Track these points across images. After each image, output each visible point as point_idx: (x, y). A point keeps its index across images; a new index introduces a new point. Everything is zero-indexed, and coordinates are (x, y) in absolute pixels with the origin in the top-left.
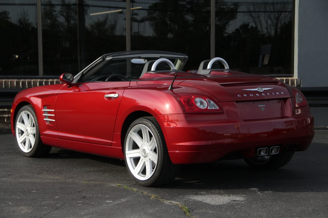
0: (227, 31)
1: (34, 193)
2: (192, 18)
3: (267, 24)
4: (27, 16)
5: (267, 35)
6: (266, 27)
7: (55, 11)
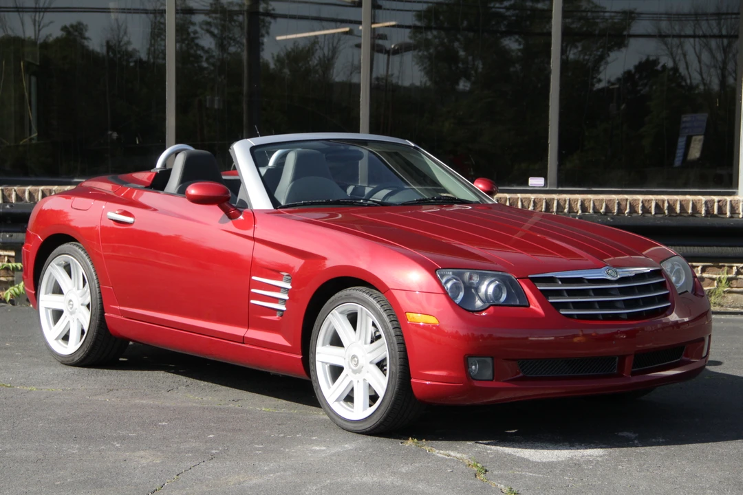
0: (602, 76)
1: (163, 426)
2: (520, 44)
3: (700, 62)
4: (125, 33)
5: (702, 87)
6: (698, 70)
7: (193, 24)
